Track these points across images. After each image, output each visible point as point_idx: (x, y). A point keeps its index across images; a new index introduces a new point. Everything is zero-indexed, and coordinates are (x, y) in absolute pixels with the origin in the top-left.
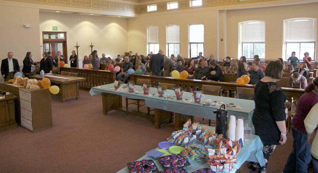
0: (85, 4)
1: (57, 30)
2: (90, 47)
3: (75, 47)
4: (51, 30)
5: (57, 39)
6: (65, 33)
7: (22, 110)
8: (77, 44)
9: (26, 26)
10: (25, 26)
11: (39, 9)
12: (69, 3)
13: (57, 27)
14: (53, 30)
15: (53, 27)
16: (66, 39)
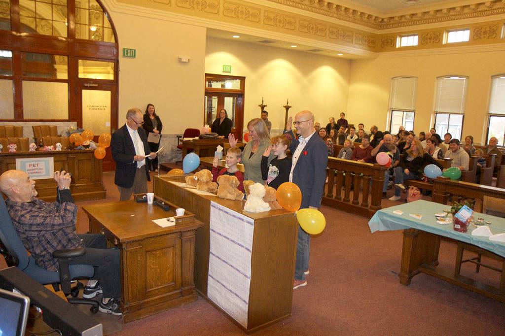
0: (287, 25)
1: (230, 72)
2: (285, 108)
3: (259, 106)
4: (219, 71)
5: (223, 88)
6: (242, 79)
7: (213, 260)
8: (263, 102)
9: (183, 60)
10: (181, 59)
11: (206, 29)
12: (259, 21)
13: (231, 66)
14: (223, 72)
15: (224, 66)
16: (244, 91)
